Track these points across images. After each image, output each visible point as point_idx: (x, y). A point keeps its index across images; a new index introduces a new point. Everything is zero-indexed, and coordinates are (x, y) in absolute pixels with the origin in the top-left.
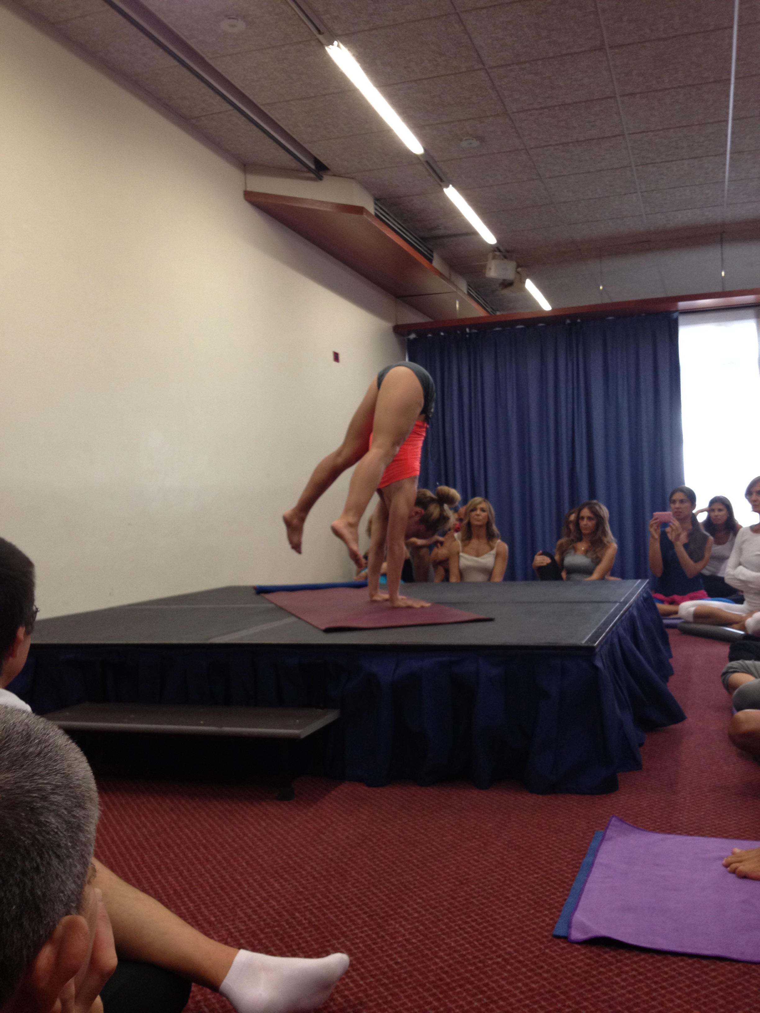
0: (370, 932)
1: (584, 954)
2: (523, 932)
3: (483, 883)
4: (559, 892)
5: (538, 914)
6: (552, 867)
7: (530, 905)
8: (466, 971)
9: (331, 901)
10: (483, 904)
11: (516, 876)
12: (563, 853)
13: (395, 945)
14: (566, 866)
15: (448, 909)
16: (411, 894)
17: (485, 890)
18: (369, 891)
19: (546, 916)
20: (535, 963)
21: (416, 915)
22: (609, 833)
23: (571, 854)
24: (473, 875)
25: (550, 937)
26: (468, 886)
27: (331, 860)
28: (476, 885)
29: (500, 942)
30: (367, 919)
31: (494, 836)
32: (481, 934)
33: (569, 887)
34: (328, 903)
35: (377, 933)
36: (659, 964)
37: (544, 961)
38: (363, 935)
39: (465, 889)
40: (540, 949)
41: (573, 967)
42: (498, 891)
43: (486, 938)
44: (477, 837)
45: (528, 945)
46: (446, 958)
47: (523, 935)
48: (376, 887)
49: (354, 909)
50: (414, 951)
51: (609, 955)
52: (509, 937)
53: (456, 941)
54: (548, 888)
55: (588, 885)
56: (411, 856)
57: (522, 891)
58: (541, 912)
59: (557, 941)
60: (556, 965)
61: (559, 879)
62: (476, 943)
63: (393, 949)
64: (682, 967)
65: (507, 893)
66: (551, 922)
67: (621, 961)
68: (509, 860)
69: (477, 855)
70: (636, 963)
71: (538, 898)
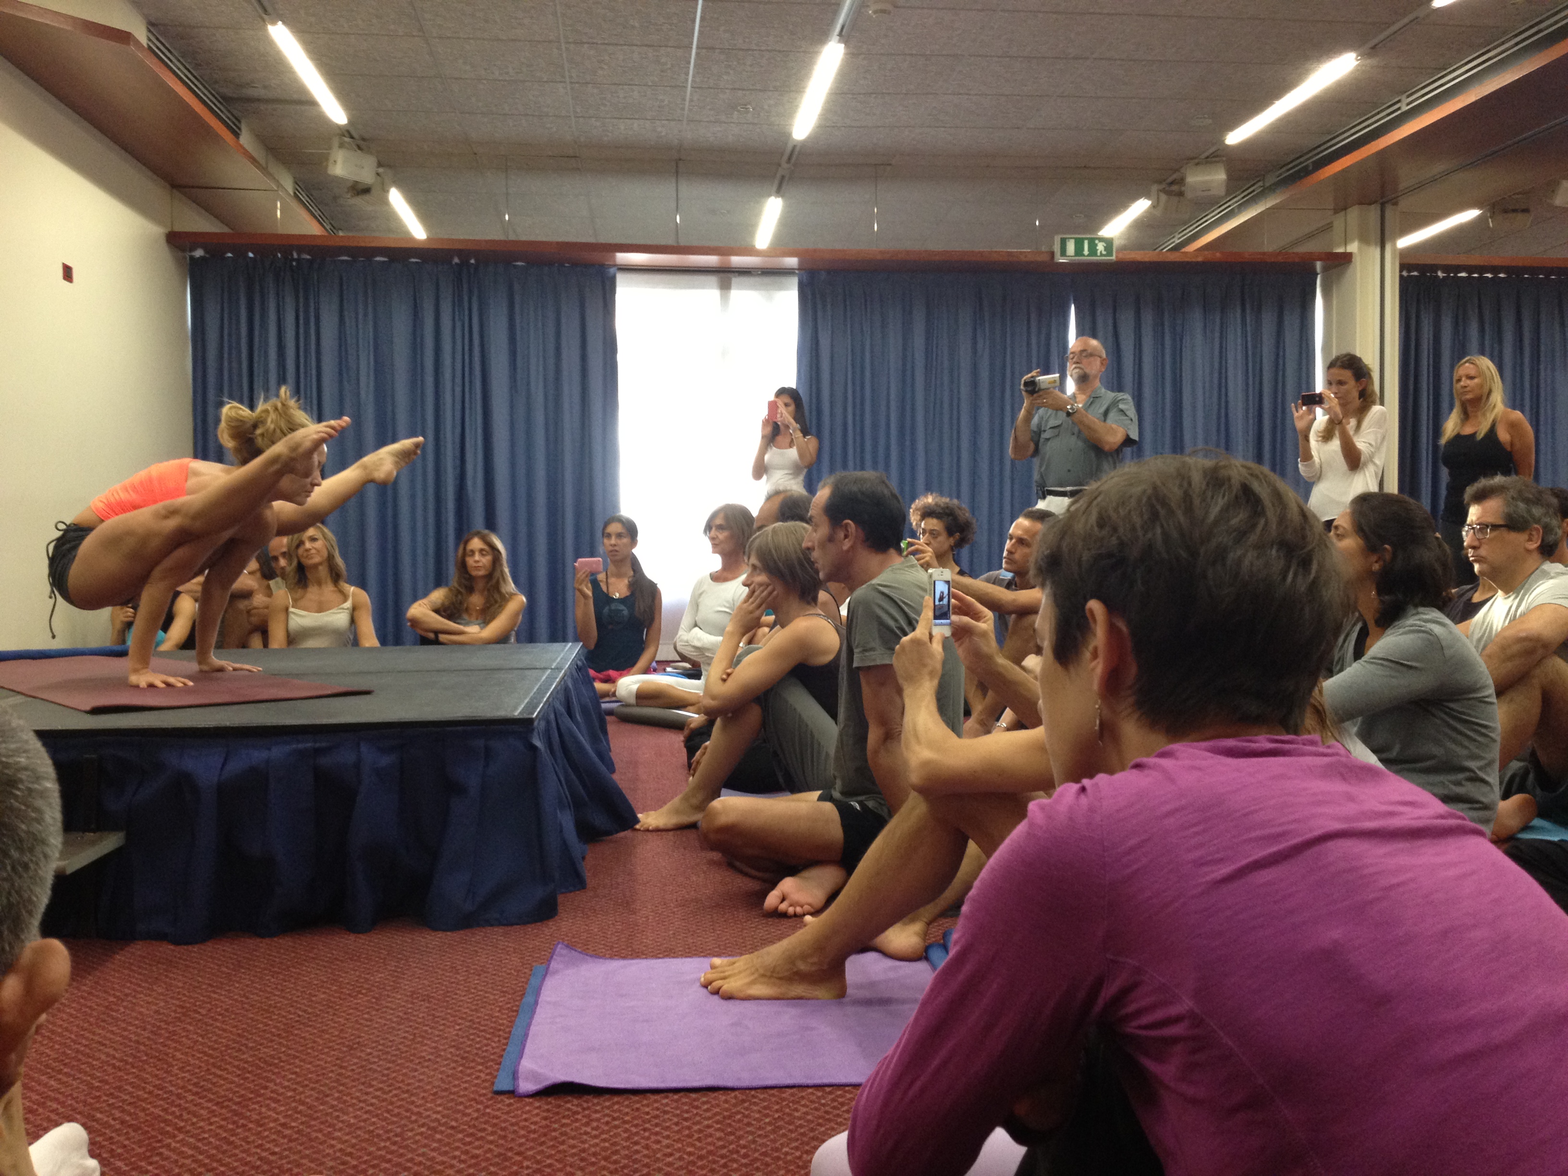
0: (223, 1123)
1: (539, 1108)
2: (451, 1093)
3: (383, 1045)
4: (495, 1042)
5: (469, 1071)
6: (479, 1015)
7: (456, 1062)
8: (379, 1149)
9: (150, 1093)
10: (388, 1069)
11: (430, 1031)
12: (492, 997)
13: (266, 1133)
14: (499, 1011)
15: (337, 1081)
16: (276, 1070)
17: (388, 1053)
18: (211, 1074)
19: (480, 1071)
20: (474, 1126)
21: (289, 1094)
22: (553, 965)
23: (504, 996)
24: (367, 1037)
25: (490, 1095)
26: (362, 1051)
27: (138, 1042)
28: (373, 1048)
29: (421, 1110)
30: (214, 1108)
31: (389, 988)
32: (392, 1103)
33: (506, 1035)
34: (146, 1096)
35: (234, 1123)
36: (638, 1106)
37: (486, 1123)
38: (213, 1127)
39: (359, 1054)
40: (478, 1110)
41: (527, 1124)
42: (407, 1052)
43: (399, 1107)
44: (364, 991)
45: (461, 1107)
46: (347, 1138)
47: (452, 1097)
48: (219, 1068)
49: (191, 1098)
50: (295, 1136)
51: (572, 1104)
52: (433, 1101)
53: (355, 1117)
54: (478, 1039)
55: (533, 1029)
56: (267, 1025)
57: (442, 1047)
58: (472, 1068)
59: (500, 1098)
60: (503, 1125)
61: (492, 1028)
62: (385, 1115)
63: (264, 1138)
64: (667, 1105)
65: (422, 1051)
66: (488, 1077)
67: (588, 1108)
68: (415, 1013)
69: (368, 1013)
70: (608, 1108)
71: (465, 1052)
